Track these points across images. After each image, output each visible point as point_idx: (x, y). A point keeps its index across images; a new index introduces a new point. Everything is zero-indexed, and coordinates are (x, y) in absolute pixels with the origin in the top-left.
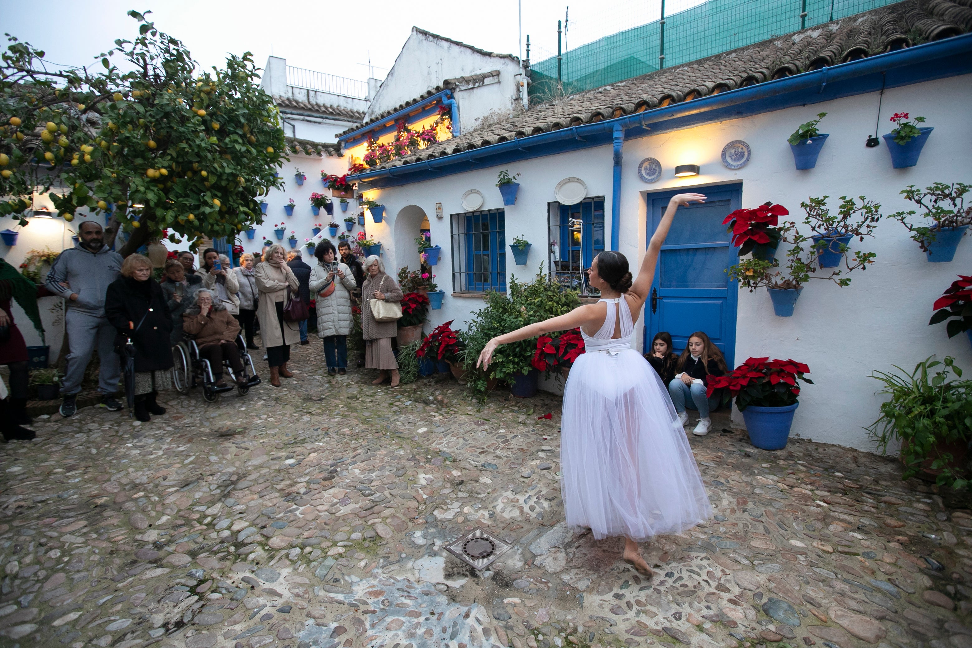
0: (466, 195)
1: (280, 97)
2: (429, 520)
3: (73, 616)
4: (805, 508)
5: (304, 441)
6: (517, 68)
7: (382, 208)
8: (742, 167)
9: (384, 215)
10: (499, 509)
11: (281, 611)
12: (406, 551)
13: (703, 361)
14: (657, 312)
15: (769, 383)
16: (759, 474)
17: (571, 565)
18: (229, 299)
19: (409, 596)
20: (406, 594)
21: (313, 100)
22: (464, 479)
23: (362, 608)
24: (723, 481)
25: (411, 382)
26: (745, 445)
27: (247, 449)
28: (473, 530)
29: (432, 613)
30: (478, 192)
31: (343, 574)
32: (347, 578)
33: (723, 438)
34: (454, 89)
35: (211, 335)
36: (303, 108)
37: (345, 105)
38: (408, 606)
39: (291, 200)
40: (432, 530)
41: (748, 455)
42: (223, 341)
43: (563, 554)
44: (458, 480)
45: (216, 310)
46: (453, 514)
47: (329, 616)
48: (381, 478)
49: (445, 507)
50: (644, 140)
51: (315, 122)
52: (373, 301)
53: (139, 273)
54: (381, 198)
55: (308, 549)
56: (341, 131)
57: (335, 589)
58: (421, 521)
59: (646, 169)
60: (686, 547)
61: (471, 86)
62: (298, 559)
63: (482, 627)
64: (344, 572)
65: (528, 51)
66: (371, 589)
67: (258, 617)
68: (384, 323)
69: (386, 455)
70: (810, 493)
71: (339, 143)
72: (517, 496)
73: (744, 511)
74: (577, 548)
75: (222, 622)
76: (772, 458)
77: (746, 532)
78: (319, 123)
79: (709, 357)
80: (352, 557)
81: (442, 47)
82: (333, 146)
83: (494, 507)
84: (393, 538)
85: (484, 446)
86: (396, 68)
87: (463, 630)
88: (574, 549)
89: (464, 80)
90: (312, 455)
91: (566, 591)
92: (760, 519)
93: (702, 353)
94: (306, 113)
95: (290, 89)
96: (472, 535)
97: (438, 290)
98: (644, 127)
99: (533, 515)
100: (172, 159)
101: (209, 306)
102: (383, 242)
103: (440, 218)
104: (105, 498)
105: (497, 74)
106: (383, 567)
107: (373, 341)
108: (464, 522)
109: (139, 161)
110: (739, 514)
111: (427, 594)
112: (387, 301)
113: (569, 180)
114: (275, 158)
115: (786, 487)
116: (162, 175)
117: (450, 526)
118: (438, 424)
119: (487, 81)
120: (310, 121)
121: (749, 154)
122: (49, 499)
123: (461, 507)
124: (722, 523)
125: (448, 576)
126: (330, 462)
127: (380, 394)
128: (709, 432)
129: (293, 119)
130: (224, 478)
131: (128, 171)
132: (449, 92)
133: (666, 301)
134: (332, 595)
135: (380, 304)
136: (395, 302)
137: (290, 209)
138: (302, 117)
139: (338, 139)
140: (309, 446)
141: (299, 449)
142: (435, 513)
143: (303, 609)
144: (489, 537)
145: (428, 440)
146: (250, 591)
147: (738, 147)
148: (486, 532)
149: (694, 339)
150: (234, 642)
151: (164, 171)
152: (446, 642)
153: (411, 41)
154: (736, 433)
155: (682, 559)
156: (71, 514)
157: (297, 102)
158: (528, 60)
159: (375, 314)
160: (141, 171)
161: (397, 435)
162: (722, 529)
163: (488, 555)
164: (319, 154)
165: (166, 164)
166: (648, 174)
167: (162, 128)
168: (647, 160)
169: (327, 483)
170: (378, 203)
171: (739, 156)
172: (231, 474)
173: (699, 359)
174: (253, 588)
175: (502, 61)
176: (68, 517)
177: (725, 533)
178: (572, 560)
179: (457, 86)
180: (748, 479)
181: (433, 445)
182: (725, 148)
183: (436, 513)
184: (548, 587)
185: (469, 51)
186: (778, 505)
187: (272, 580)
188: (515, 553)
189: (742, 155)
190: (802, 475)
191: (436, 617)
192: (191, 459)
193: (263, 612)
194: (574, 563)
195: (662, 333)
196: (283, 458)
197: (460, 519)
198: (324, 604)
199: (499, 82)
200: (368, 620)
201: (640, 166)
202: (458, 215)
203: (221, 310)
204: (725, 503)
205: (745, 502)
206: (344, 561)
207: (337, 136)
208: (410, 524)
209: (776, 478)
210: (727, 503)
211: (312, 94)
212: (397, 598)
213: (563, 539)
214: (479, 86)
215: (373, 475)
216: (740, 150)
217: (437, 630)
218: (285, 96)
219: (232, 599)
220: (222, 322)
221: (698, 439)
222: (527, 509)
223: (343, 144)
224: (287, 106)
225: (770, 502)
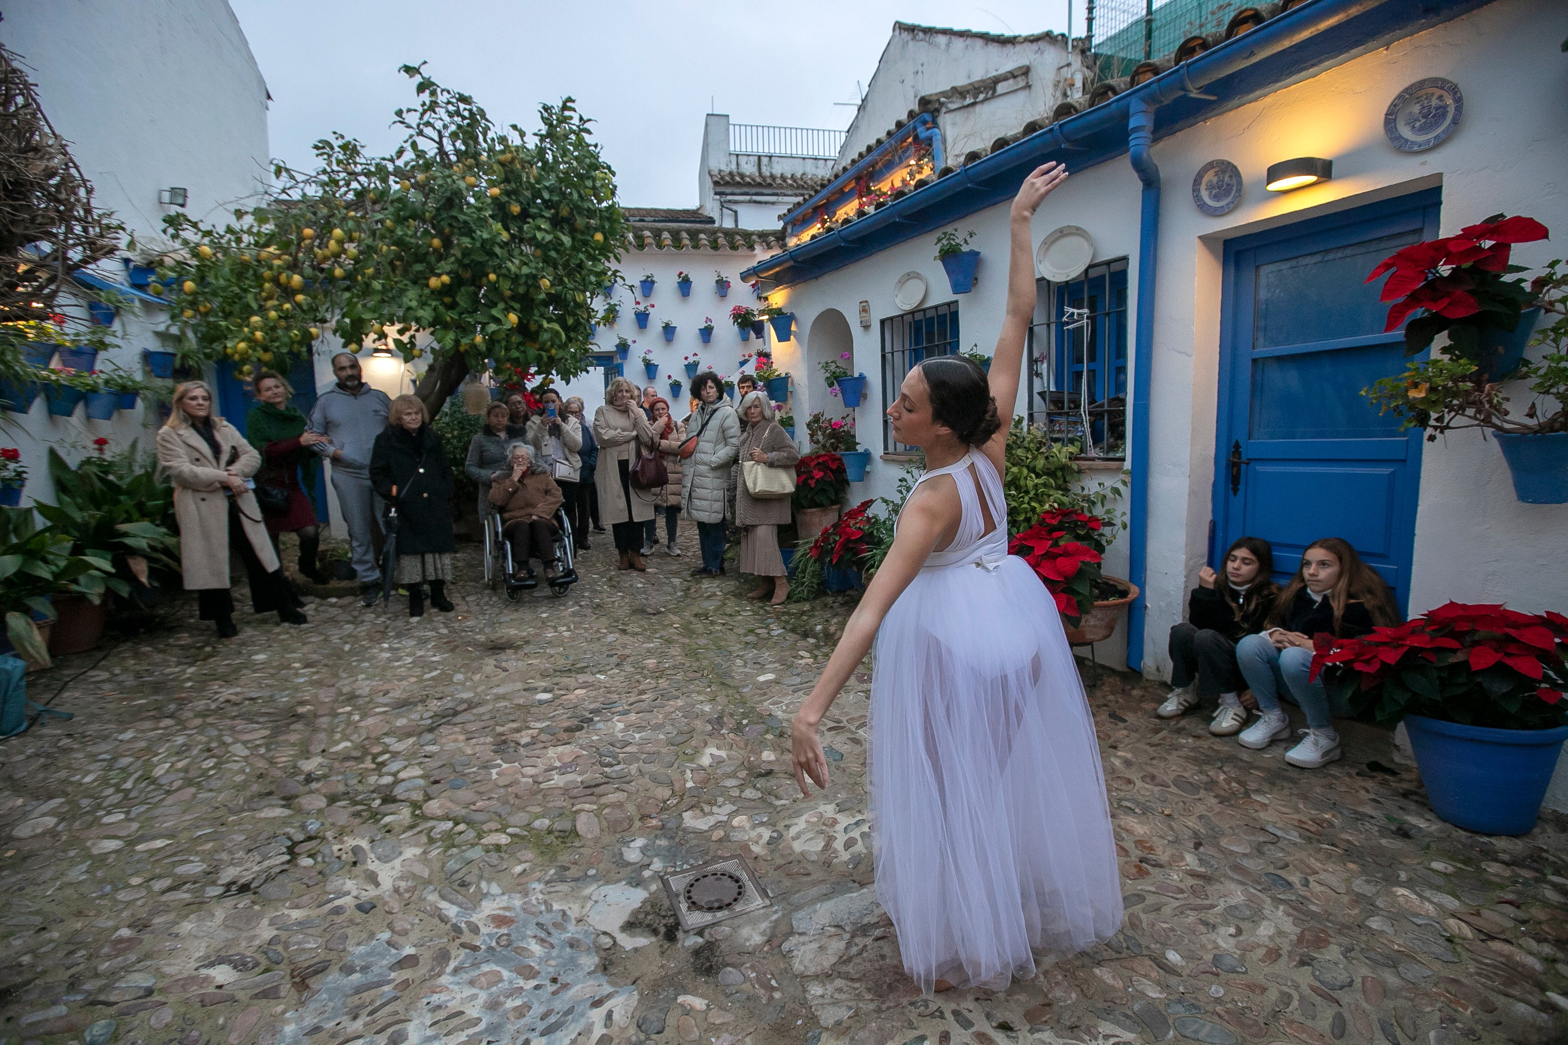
0: (902, 282)
1: (720, 171)
2: (669, 825)
3: (159, 843)
4: (1500, 1001)
5: (582, 670)
6: (1065, 54)
7: (792, 318)
8: (1439, 143)
9: (793, 328)
10: (793, 831)
11: (360, 907)
12: (602, 866)
13: (1334, 604)
14: (1241, 493)
15: (1465, 665)
16: (1410, 884)
17: (844, 969)
18: (567, 459)
19: (543, 941)
20: (543, 935)
21: (766, 171)
22: (776, 768)
23: (467, 937)
24: (1295, 879)
25: (804, 600)
26: (1413, 807)
27: (505, 670)
28: (725, 859)
29: (554, 980)
30: (918, 276)
31: (481, 877)
32: (483, 885)
33: (1360, 782)
34: (938, 110)
35: (522, 508)
36: (749, 184)
37: (814, 171)
38: (531, 954)
39: (708, 320)
40: (663, 842)
41: (1403, 833)
42: (534, 517)
43: (842, 944)
44: (764, 768)
45: (533, 473)
46: (712, 823)
47: (414, 937)
48: (645, 741)
49: (707, 808)
50: (1209, 126)
51: (766, 203)
52: (748, 464)
53: (407, 418)
54: (791, 301)
55: (462, 827)
56: (783, 210)
57: (453, 897)
58: (654, 822)
59: (1210, 187)
60: (1100, 1005)
61: (969, 101)
62: (441, 839)
63: (604, 1031)
64: (486, 875)
65: (1090, 20)
66: (501, 912)
67: (330, 906)
68: (763, 500)
69: (679, 709)
70: (1538, 966)
71: (784, 229)
72: (839, 817)
73: (1302, 963)
74: (877, 939)
75: (285, 900)
76: (1475, 853)
77: (1275, 1015)
78: (773, 203)
79: (1350, 596)
80: (512, 855)
81: (937, 46)
82: (774, 233)
83: (787, 827)
84: (597, 840)
85: (844, 719)
86: (869, 98)
87: (573, 1025)
88: (868, 941)
89: (958, 92)
90: (578, 692)
91: (797, 1016)
92: (1337, 994)
93: (1333, 586)
94: (754, 190)
95: (734, 159)
96: (719, 866)
97: (860, 449)
98: (1194, 94)
99: (845, 856)
100: (458, 261)
101: (524, 468)
102: (793, 373)
103: (866, 327)
104: (309, 707)
105: (1026, 71)
106: (547, 883)
107: (748, 529)
108: (720, 840)
109: (418, 267)
110: (1283, 966)
111: (572, 946)
112: (771, 465)
113: (1062, 233)
114: (605, 250)
115: (1467, 932)
116: (443, 284)
117: (695, 842)
118: (799, 670)
119: (1001, 88)
120: (760, 203)
121: (1459, 109)
122: (259, 698)
123: (732, 815)
124: (1224, 976)
125: (630, 926)
126: (592, 706)
127: (746, 613)
128: (1325, 765)
129: (736, 202)
130: (450, 705)
131: (406, 282)
132: (927, 117)
133: (1261, 468)
134: (443, 905)
135: (760, 469)
136: (785, 467)
137: (706, 333)
138: (748, 198)
139: (781, 223)
140: (582, 678)
141: (565, 681)
142: (684, 814)
143: (391, 913)
144: (744, 877)
145: (765, 694)
146: (347, 868)
147: (1429, 97)
148: (746, 868)
149: (1316, 554)
150: (275, 932)
151: (445, 279)
152: (531, 1035)
153: (892, 47)
154: (1405, 775)
155: (1073, 1028)
156: (261, 720)
157: (742, 176)
158: (1090, 37)
159: (750, 485)
160: (419, 280)
161: (723, 680)
162: (1217, 991)
163: (720, 908)
164: (751, 248)
165: (448, 268)
166: (1216, 197)
167: (443, 220)
168: (1211, 165)
169: (565, 736)
170: (784, 311)
171: (1433, 117)
172: (463, 701)
173: (1325, 598)
174: (355, 864)
175: (1035, 46)
176: (257, 723)
177: (1218, 1001)
178: (850, 959)
179: (942, 104)
180: (1368, 890)
181: (766, 704)
182: (1393, 105)
183: (687, 815)
184: (771, 998)
185: (979, 42)
186: (1413, 972)
187: (384, 859)
188: (766, 916)
189: (1441, 113)
190: (1539, 914)
191: (555, 987)
192: (434, 673)
193: (337, 903)
194: (850, 968)
195: (1250, 539)
196: (540, 689)
197: (719, 834)
198: (421, 915)
199: (1028, 86)
200: (459, 956)
201: (1197, 182)
202: (891, 319)
203: (539, 473)
204: (1265, 931)
205: (1320, 942)
206: (494, 858)
207: (780, 218)
208: (638, 824)
209: (1451, 903)
210: (1271, 932)
211: (765, 160)
212: (524, 937)
213: (861, 917)
214: (986, 99)
215: (637, 736)
216: (1434, 102)
217: (538, 1009)
218: (727, 170)
219: (320, 873)
220: (538, 490)
221: (1294, 774)
222: (838, 845)
223: (789, 230)
224: (727, 184)
225: (1393, 962)
